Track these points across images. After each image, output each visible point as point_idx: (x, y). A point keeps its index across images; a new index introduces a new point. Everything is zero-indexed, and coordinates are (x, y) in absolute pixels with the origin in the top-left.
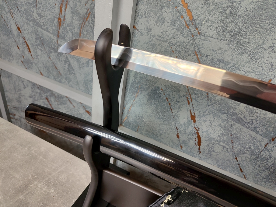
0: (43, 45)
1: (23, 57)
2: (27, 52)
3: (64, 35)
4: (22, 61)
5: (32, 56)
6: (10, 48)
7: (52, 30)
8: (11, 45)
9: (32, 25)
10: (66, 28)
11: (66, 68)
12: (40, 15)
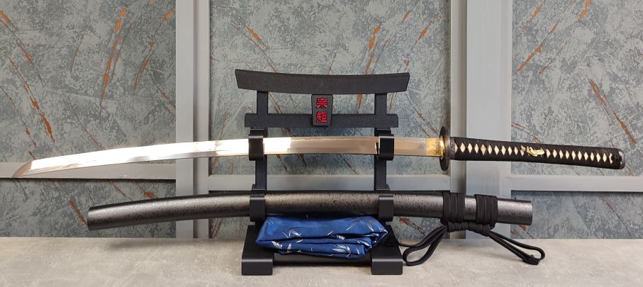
0: (76, 115)
1: (35, 144)
2: (43, 135)
3: (112, 93)
4: (30, 153)
5: (52, 137)
6: (10, 138)
7: (93, 91)
8: (13, 133)
9: (61, 93)
10: (115, 83)
11: (113, 137)
12: (76, 78)
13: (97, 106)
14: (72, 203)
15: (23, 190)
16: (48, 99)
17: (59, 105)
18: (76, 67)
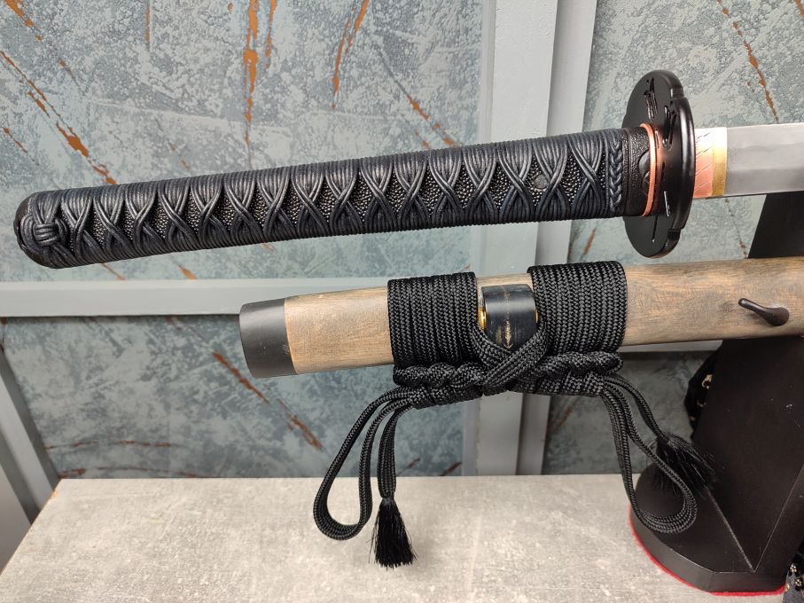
13: (236, 141)
14: (219, 357)
15: (107, 334)
16: (106, 130)
17: (139, 143)
18: (160, 31)
